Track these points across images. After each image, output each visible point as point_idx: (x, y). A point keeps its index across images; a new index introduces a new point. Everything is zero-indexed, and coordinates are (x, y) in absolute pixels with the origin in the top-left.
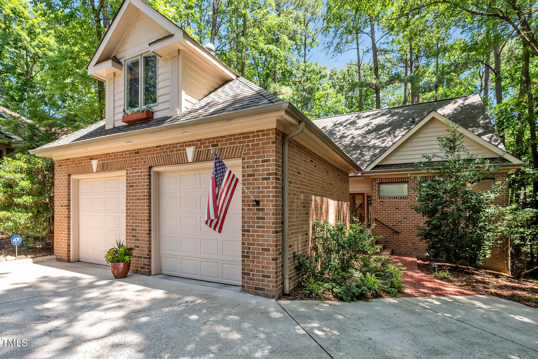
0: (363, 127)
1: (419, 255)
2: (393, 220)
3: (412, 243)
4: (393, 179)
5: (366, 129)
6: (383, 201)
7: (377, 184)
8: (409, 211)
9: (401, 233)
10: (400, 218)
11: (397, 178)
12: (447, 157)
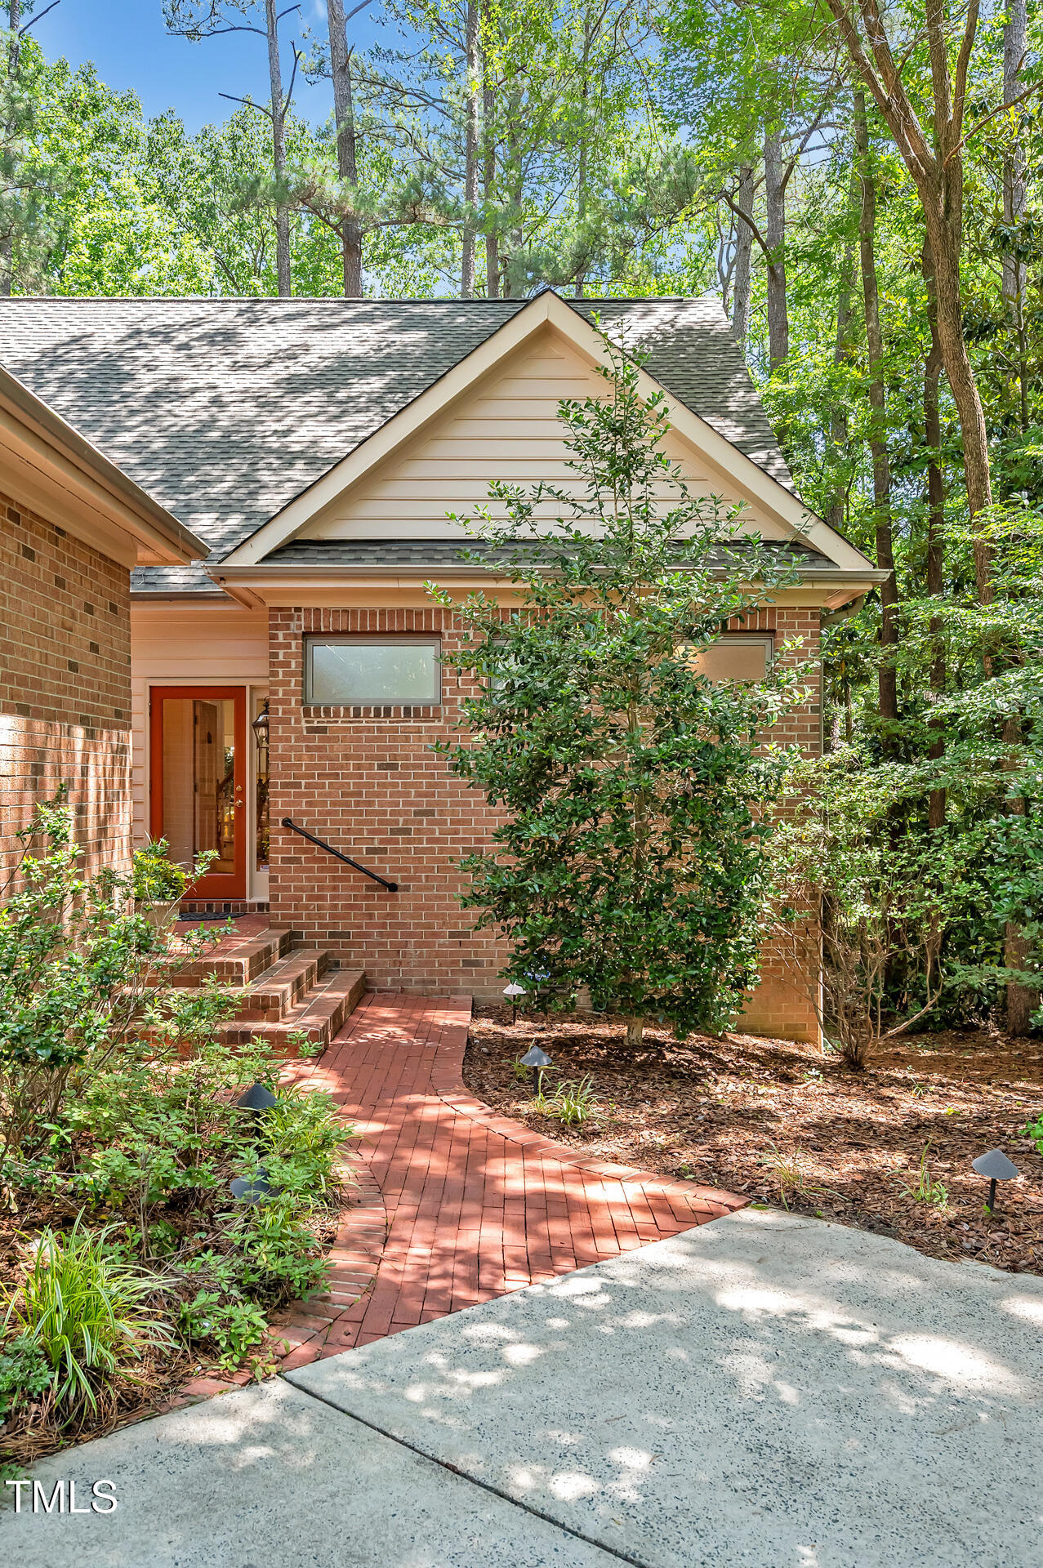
0: (268, 364)
1: (483, 992)
2: (372, 823)
3: (452, 935)
4: (373, 613)
5: (279, 370)
6: (324, 730)
7: (295, 637)
8: (441, 776)
9: (407, 888)
10: (399, 813)
11: (392, 612)
12: (595, 504)
